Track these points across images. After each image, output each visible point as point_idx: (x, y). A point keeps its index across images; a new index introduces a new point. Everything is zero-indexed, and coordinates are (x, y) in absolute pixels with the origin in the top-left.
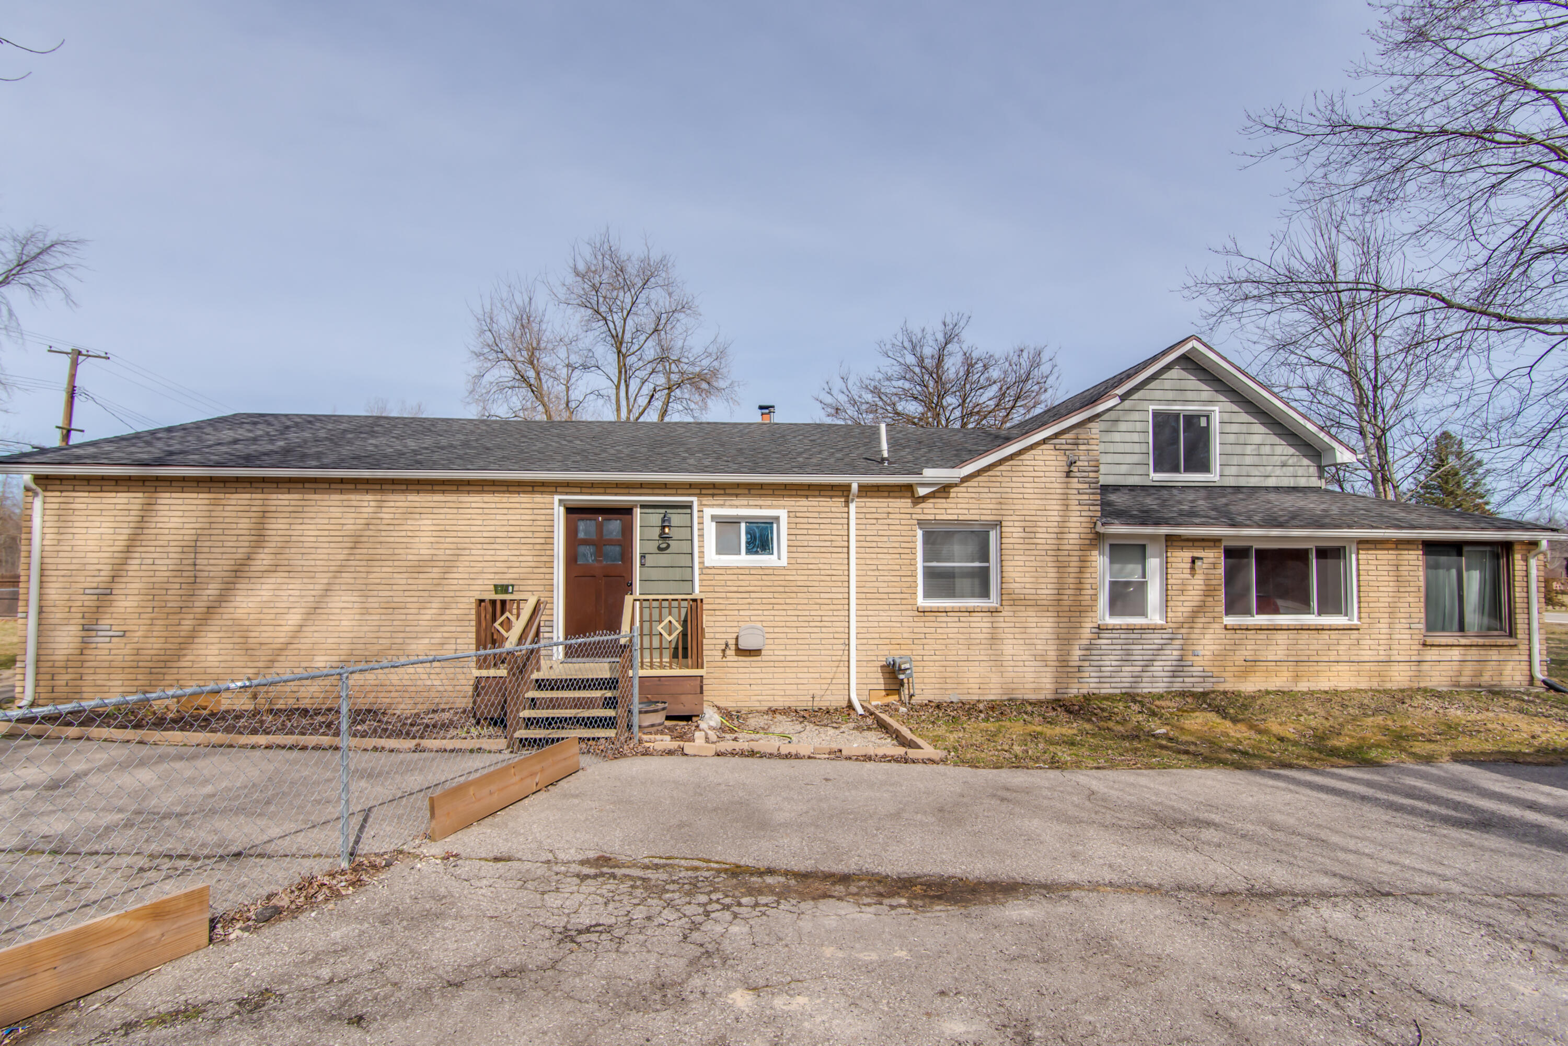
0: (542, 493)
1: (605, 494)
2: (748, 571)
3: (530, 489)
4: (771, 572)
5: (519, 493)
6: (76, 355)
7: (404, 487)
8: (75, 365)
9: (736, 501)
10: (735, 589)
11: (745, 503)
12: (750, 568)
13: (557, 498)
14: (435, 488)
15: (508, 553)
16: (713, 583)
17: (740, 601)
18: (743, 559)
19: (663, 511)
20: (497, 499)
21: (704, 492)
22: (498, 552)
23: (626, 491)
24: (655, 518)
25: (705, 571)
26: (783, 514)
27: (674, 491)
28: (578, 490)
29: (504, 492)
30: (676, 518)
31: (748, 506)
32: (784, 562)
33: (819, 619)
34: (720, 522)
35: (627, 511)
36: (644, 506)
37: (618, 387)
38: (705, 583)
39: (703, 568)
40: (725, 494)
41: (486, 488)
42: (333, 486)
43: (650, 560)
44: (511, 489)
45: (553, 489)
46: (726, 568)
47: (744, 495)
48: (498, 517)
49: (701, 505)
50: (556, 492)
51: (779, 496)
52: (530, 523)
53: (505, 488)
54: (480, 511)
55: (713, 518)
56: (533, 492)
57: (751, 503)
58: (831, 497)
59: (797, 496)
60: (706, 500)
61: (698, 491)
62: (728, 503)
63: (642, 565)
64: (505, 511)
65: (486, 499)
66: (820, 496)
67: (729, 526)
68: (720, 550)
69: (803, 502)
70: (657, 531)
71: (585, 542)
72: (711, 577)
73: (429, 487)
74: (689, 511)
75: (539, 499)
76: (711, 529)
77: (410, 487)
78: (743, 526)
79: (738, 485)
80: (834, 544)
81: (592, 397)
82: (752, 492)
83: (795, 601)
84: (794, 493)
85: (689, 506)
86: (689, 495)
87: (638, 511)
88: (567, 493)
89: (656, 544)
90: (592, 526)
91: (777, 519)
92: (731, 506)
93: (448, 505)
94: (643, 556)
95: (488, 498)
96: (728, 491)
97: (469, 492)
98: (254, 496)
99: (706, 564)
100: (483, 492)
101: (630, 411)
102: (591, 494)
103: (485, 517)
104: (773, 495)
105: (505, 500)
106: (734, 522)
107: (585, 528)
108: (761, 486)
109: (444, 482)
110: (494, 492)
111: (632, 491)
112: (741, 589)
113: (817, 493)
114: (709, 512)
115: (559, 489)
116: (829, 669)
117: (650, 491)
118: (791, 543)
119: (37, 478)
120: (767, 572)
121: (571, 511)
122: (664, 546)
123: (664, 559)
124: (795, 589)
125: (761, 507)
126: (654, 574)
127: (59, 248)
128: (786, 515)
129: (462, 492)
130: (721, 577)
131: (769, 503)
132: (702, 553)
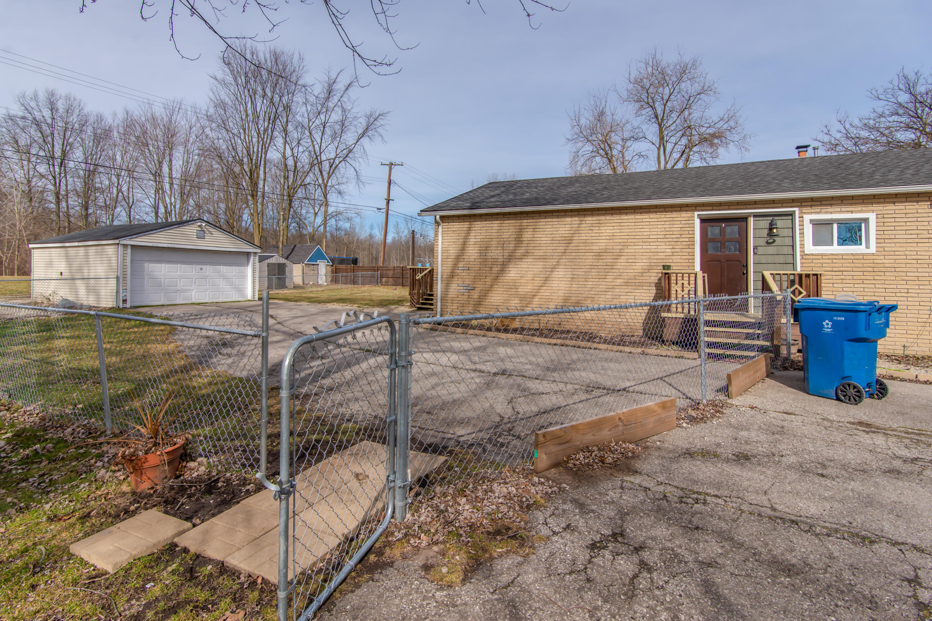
0: (686, 211)
1: (729, 209)
2: (842, 256)
3: (679, 209)
4: (861, 257)
5: (672, 212)
6: (391, 165)
7: (604, 212)
8: (390, 170)
9: (830, 209)
10: (830, 269)
11: (839, 210)
12: (842, 255)
13: (696, 213)
14: (622, 211)
15: (666, 247)
16: (812, 265)
17: (834, 277)
18: (836, 248)
19: (771, 218)
20: (658, 216)
21: (803, 204)
22: (659, 247)
23: (745, 207)
24: (765, 223)
25: (804, 257)
26: (872, 217)
27: (780, 205)
28: (711, 208)
29: (662, 212)
30: (780, 223)
31: (841, 212)
32: (873, 249)
33: (906, 291)
34: (816, 224)
35: (744, 219)
36: (756, 216)
37: (659, 149)
38: (804, 265)
39: (803, 255)
40: (821, 205)
41: (651, 210)
42: (567, 214)
43: (760, 250)
44: (667, 210)
45: (694, 208)
46: (822, 255)
47: (837, 205)
48: (659, 227)
49: (801, 213)
50: (696, 210)
51: (868, 203)
52: (679, 229)
53: (663, 210)
54: (648, 223)
55: (811, 221)
56: (681, 211)
57: (843, 209)
58: (917, 202)
59: (885, 202)
60: (805, 210)
61: (799, 204)
62: (823, 211)
63: (755, 253)
64: (663, 223)
65: (651, 216)
66: (907, 201)
67: (823, 228)
68: (816, 243)
69: (891, 207)
70: (766, 232)
71: (712, 240)
72: (810, 261)
73: (618, 211)
74: (790, 217)
75: (685, 215)
76: (808, 229)
77: (608, 212)
78: (835, 226)
79: (832, 198)
80: (920, 236)
81: (636, 157)
82: (844, 202)
83: (884, 278)
84: (883, 200)
85: (792, 214)
86: (792, 207)
87: (751, 220)
88: (703, 211)
89: (765, 240)
90: (717, 230)
91: (866, 220)
92: (826, 213)
93: (629, 221)
94: (755, 248)
95: (652, 216)
96: (823, 203)
97: (641, 213)
98: (529, 221)
99: (806, 253)
100: (650, 212)
101: (666, 163)
102: (719, 210)
103: (651, 227)
104: (863, 203)
105: (663, 216)
106: (829, 223)
107: (714, 231)
108: (853, 197)
109: (612, 209)
110: (656, 212)
111: (748, 206)
112: (834, 269)
113: (904, 199)
114: (807, 218)
115: (698, 208)
116: (915, 328)
117: (762, 206)
118: (879, 237)
119: (442, 217)
120: (857, 257)
121: (704, 221)
122: (771, 241)
123: (771, 250)
124: (883, 269)
125: (852, 212)
126: (763, 259)
127: (381, 117)
128: (875, 217)
129: (637, 213)
130: (818, 261)
131: (860, 209)
132: (802, 246)
